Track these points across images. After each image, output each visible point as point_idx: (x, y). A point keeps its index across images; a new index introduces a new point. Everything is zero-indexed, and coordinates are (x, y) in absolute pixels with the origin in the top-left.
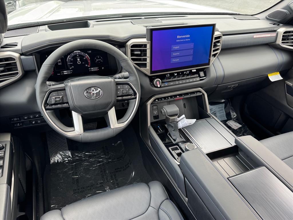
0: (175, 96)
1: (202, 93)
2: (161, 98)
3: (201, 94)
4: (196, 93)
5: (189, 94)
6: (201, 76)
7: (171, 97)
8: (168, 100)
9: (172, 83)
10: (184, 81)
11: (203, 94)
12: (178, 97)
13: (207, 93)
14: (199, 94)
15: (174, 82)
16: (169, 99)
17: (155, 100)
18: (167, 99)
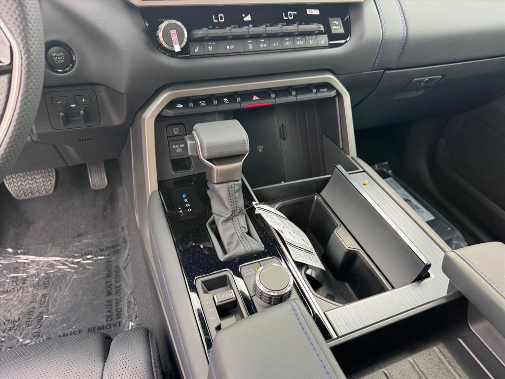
0: (247, 95)
1: (335, 91)
2: (196, 100)
3: (333, 93)
4: (314, 91)
5: (294, 93)
6: (333, 32)
7: (232, 96)
8: (221, 108)
9: (233, 47)
10: (276, 44)
11: (339, 94)
12: (255, 98)
13: (349, 92)
14: (325, 94)
15: (241, 41)
16: (223, 102)
17: (171, 104)
18: (215, 102)
